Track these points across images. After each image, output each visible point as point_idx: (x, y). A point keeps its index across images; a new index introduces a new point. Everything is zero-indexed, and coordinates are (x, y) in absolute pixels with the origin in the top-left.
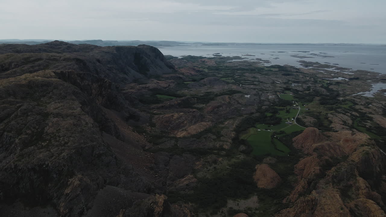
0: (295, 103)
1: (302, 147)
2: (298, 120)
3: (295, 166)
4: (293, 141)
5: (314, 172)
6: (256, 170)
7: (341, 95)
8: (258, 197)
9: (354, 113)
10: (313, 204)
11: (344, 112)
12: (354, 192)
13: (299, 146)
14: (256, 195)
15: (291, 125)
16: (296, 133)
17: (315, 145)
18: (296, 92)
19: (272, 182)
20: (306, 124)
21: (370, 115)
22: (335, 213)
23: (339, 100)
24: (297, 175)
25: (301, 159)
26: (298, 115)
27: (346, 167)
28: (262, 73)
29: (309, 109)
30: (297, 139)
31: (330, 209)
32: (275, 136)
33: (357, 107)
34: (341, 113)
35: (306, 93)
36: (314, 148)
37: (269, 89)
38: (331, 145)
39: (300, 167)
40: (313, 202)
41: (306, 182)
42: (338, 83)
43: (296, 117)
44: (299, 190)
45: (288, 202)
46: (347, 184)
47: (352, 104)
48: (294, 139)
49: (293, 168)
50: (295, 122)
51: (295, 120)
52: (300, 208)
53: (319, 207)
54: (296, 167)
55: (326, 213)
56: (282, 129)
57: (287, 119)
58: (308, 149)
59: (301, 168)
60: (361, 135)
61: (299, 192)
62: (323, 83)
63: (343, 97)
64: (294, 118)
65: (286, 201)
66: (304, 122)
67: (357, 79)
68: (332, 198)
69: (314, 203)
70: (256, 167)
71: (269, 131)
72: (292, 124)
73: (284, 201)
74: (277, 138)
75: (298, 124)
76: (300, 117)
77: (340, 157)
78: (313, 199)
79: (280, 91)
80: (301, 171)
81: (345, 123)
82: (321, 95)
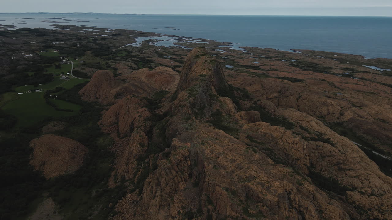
0: (64, 59)
1: (97, 98)
2: (76, 73)
3: (99, 123)
4: (80, 95)
5: (140, 116)
6: (32, 150)
7: (112, 47)
8: (54, 200)
9: (133, 59)
10: (188, 165)
11: (124, 59)
12: (230, 120)
13: (92, 98)
14: (48, 197)
15: (68, 80)
16: (81, 86)
17: (114, 91)
18: (60, 49)
19: (74, 158)
20: (88, 75)
21: (149, 59)
22: (248, 164)
23: (113, 51)
24: (109, 134)
25: (103, 112)
26: (74, 68)
27: (201, 86)
28: (7, 36)
29: (84, 62)
30: (85, 91)
31: (233, 161)
32: (50, 96)
33: (134, 54)
34: (121, 60)
35: (73, 49)
36: (114, 94)
37: (22, 49)
38: (136, 84)
39: (109, 120)
40: (187, 161)
41: (143, 133)
42: (103, 39)
43: (72, 71)
44: (134, 152)
45: (120, 183)
46: (212, 111)
47: (127, 53)
48: (80, 92)
49: (99, 126)
50: (73, 76)
51: (72, 74)
52: (167, 184)
53: (208, 165)
54: (101, 124)
55: (233, 172)
56: (59, 86)
57: (61, 75)
58: (107, 97)
59: (110, 122)
60: (160, 68)
61: (136, 155)
62: (89, 40)
63: (114, 48)
64: (69, 72)
65: (116, 182)
66: (85, 73)
67: (119, 35)
68: (217, 139)
69: (189, 163)
70: (32, 145)
71: (37, 92)
72: (69, 78)
73: (112, 184)
74: (54, 97)
75: (78, 77)
76: (76, 69)
77: (153, 95)
78: (187, 154)
79: (38, 49)
80: (113, 126)
81: (131, 68)
82: (92, 49)
